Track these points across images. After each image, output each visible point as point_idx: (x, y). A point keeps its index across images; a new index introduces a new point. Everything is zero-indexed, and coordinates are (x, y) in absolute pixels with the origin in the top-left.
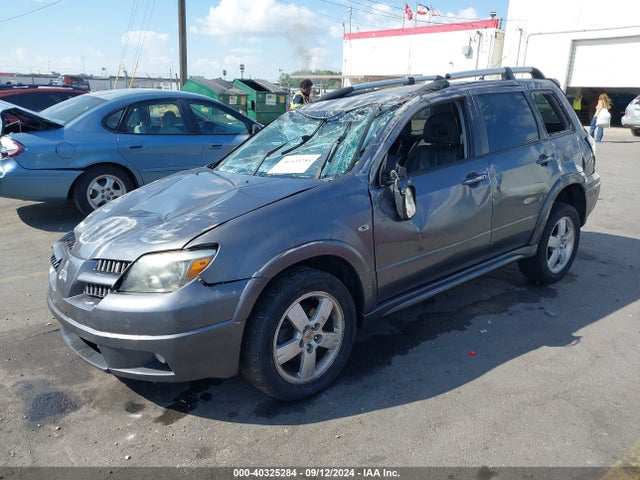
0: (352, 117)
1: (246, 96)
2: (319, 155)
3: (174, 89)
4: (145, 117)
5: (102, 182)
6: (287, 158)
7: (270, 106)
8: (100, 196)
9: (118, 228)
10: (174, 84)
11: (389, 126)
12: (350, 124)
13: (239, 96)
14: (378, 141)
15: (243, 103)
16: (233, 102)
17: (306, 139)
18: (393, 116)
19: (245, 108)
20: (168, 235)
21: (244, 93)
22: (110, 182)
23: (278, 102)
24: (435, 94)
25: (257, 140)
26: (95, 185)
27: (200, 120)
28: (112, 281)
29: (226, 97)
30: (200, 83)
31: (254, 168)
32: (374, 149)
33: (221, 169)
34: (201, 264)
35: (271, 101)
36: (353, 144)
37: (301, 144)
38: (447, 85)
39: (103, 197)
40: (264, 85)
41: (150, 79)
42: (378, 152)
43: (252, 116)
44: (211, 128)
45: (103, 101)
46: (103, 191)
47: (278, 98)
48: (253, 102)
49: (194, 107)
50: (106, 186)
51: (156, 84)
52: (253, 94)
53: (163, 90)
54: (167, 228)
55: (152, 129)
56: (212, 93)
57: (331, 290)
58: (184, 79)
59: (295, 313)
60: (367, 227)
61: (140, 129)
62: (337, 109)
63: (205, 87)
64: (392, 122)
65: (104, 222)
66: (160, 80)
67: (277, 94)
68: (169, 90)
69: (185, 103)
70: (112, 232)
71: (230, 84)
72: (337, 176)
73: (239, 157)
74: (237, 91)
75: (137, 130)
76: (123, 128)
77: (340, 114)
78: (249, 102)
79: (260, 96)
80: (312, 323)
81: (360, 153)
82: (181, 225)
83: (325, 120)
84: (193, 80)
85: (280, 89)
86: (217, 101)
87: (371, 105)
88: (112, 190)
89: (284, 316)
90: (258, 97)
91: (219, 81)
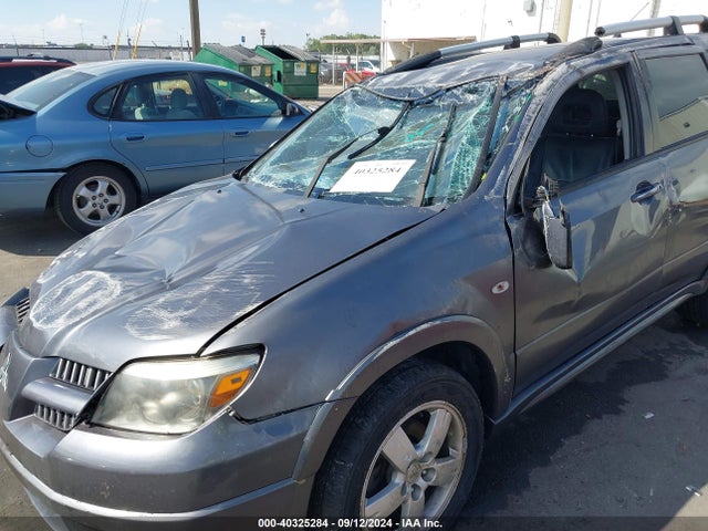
0: (457, 97)
1: (271, 65)
2: (413, 162)
3: (185, 60)
4: (147, 97)
5: (92, 186)
6: (358, 165)
7: (301, 77)
8: (90, 204)
9: (90, 298)
10: (186, 53)
11: (529, 113)
12: (455, 108)
13: (263, 66)
14: (513, 138)
15: (268, 74)
16: (256, 73)
17: (384, 132)
18: (532, 96)
19: (271, 79)
20: (173, 324)
21: (268, 62)
22: (103, 185)
23: (308, 72)
24: (588, 60)
25: (307, 133)
26: (82, 191)
27: (218, 98)
28: (77, 404)
29: (248, 67)
30: (217, 52)
31: (308, 182)
32: (510, 152)
33: (254, 179)
34: (234, 381)
35: (300, 71)
36: (471, 142)
37: (377, 141)
38: (599, 46)
39: (94, 205)
40: (292, 53)
41: (157, 47)
42: (516, 157)
43: (278, 88)
44: (233, 110)
45: (90, 76)
46: (94, 198)
47: (308, 68)
48: (279, 72)
49: (210, 82)
50: (98, 191)
51: (165, 54)
52: (279, 63)
53: (172, 61)
54: (173, 306)
55: (159, 112)
56: (230, 63)
57: (450, 396)
58: (197, 46)
59: (396, 445)
60: (506, 285)
61: (142, 112)
62: (429, 85)
63: (221, 56)
64: (532, 106)
65: (72, 280)
66: (170, 48)
67: (308, 62)
68: (181, 61)
69: (199, 77)
70: (81, 305)
71: (251, 53)
72: (451, 200)
73: (280, 160)
74: (261, 60)
75: (138, 115)
76: (117, 113)
77: (437, 94)
78: (275, 73)
79: (288, 65)
80: (420, 453)
81: (487, 158)
82: (196, 301)
83: (411, 102)
84: (208, 48)
85: (311, 57)
86: (238, 72)
87: (489, 79)
88: (106, 196)
89: (378, 452)
90: (285, 68)
91: (239, 48)
